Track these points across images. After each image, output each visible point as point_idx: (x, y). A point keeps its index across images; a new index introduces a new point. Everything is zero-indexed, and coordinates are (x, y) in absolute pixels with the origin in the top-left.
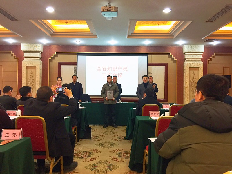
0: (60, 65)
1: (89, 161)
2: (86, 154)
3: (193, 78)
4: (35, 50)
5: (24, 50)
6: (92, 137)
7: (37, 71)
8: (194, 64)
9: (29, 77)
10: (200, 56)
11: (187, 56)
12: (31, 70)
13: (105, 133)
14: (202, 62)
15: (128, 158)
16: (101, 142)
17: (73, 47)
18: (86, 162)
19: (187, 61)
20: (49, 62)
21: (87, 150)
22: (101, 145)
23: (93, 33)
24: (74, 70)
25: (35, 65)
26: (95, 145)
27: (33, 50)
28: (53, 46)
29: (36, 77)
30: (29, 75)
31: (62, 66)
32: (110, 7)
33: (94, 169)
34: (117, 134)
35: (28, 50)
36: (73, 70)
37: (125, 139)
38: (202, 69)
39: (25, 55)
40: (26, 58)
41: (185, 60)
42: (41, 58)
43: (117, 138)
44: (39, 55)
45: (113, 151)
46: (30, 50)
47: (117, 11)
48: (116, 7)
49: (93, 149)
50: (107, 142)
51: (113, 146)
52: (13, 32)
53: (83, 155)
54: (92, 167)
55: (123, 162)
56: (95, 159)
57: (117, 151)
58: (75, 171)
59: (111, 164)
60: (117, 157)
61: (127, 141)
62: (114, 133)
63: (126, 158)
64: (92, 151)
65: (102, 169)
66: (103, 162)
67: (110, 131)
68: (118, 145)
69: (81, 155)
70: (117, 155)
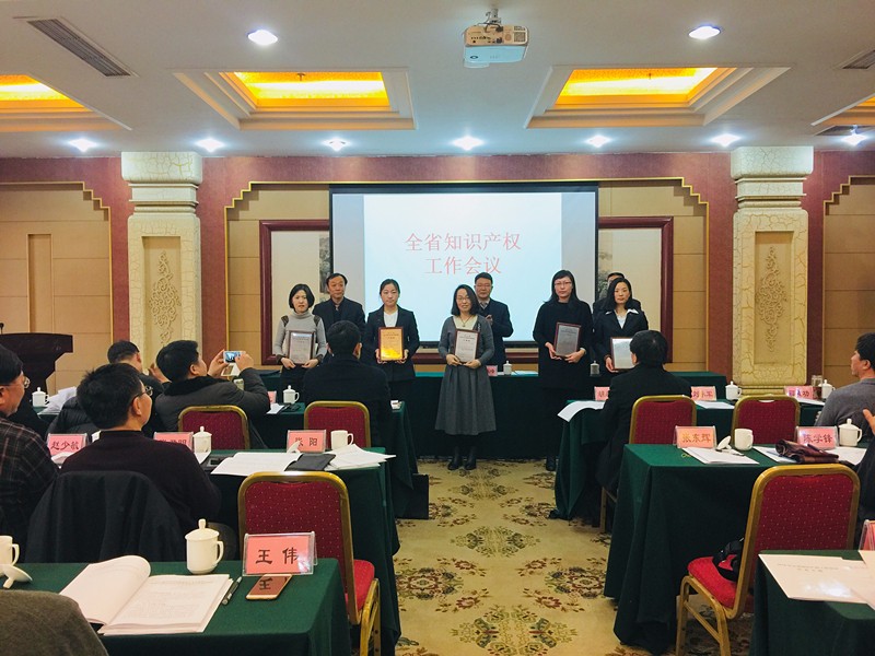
1: (456, 610)
2: (436, 579)
3: (769, 272)
4: (175, 175)
5: (134, 178)
6: (432, 511)
7: (183, 255)
8: (774, 219)
9: (155, 278)
10: (797, 189)
11: (745, 190)
12: (161, 251)
13: (467, 490)
14: (804, 213)
15: (595, 595)
16: (471, 528)
17: (317, 160)
18: (450, 613)
19: (746, 206)
20: (228, 220)
21: (432, 564)
22: (475, 540)
23: (398, 112)
24: (321, 251)
25: (172, 233)
26: (453, 541)
27: (165, 177)
28: (239, 159)
29: (180, 278)
30: (155, 269)
31: (274, 235)
32: (500, 29)
34: (516, 496)
35: (146, 176)
36: (318, 248)
37: (553, 515)
38: (805, 236)
39: (139, 195)
40: (139, 208)
41: (740, 205)
42: (196, 206)
43: (521, 511)
44: (188, 195)
45: (529, 566)
46: (154, 177)
47: (525, 45)
48: (520, 28)
49: (454, 560)
50: (492, 529)
51: (520, 547)
52: (100, 114)
53: (425, 583)
54: (478, 632)
55: (582, 609)
56: (476, 601)
57: (544, 565)
58: (423, 650)
59: (542, 621)
60: (552, 592)
61: (561, 524)
62: (500, 490)
63: (585, 595)
64: (451, 569)
65: (515, 640)
66: (510, 611)
67: (481, 481)
68: (538, 541)
69: (418, 586)
70: (549, 583)
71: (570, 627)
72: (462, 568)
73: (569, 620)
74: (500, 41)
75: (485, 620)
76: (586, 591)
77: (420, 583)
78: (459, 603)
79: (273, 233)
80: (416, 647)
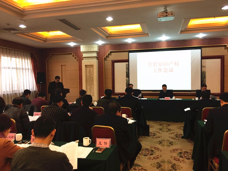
0: (114, 62)
1: (153, 159)
2: (149, 151)
4: (92, 50)
5: (83, 51)
6: (150, 134)
7: (94, 69)
9: (88, 75)
12: (89, 68)
13: (161, 129)
15: (190, 159)
16: (160, 139)
17: (126, 45)
18: (151, 160)
20: (104, 60)
21: (148, 147)
22: (160, 143)
24: (126, 67)
25: (92, 64)
26: (155, 142)
27: (90, 51)
28: (107, 45)
29: (93, 75)
30: (88, 72)
31: (115, 64)
32: (167, 13)
33: (159, 167)
34: (174, 132)
35: (86, 51)
37: (183, 137)
39: (84, 55)
40: (84, 58)
42: (97, 57)
43: (174, 136)
44: (95, 55)
45: (173, 150)
46: (88, 51)
47: (174, 16)
48: (172, 12)
49: (154, 147)
50: (166, 140)
51: (172, 145)
52: (75, 38)
53: (146, 152)
54: (157, 165)
55: (185, 162)
56: (158, 158)
57: (177, 150)
58: (143, 168)
59: (174, 164)
60: (178, 157)
61: (184, 140)
62: (169, 130)
63: (187, 159)
64: (153, 149)
65: (166, 168)
66: (166, 161)
67: (165, 127)
68: (177, 144)
69: (144, 153)
70: (178, 155)
71: (181, 166)
72: (156, 149)
73: (182, 165)
74: (167, 16)
75: (159, 162)
76: (187, 158)
77: (145, 152)
78: (154, 158)
79: (115, 63)
80: (141, 167)
